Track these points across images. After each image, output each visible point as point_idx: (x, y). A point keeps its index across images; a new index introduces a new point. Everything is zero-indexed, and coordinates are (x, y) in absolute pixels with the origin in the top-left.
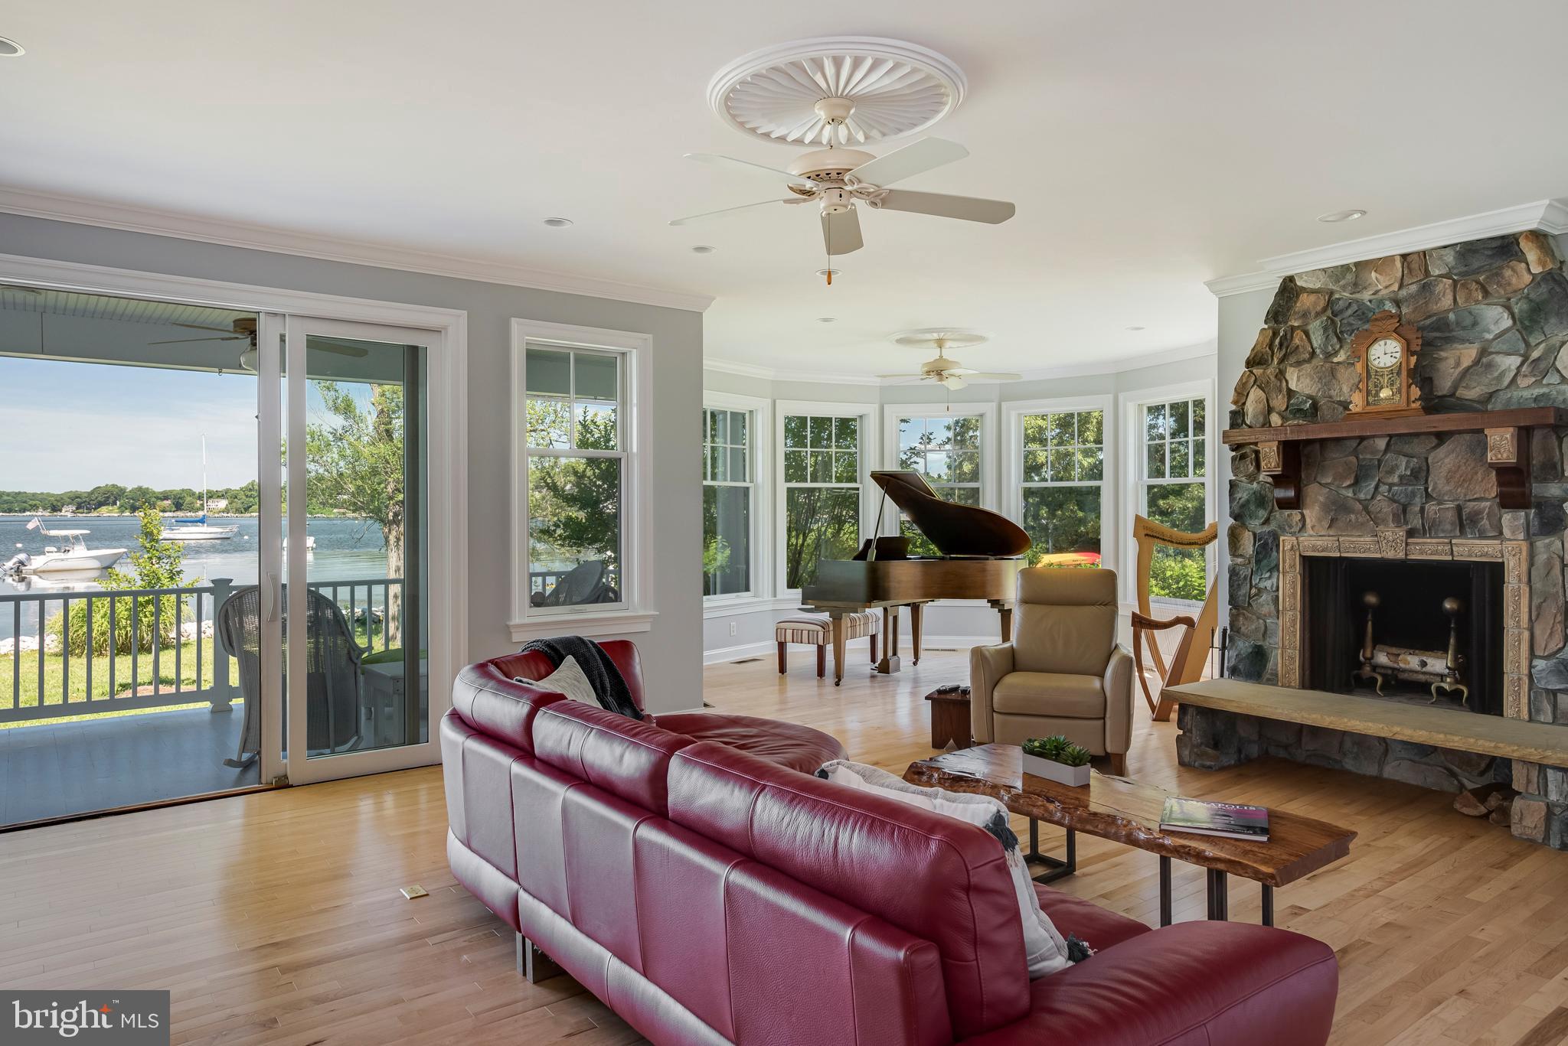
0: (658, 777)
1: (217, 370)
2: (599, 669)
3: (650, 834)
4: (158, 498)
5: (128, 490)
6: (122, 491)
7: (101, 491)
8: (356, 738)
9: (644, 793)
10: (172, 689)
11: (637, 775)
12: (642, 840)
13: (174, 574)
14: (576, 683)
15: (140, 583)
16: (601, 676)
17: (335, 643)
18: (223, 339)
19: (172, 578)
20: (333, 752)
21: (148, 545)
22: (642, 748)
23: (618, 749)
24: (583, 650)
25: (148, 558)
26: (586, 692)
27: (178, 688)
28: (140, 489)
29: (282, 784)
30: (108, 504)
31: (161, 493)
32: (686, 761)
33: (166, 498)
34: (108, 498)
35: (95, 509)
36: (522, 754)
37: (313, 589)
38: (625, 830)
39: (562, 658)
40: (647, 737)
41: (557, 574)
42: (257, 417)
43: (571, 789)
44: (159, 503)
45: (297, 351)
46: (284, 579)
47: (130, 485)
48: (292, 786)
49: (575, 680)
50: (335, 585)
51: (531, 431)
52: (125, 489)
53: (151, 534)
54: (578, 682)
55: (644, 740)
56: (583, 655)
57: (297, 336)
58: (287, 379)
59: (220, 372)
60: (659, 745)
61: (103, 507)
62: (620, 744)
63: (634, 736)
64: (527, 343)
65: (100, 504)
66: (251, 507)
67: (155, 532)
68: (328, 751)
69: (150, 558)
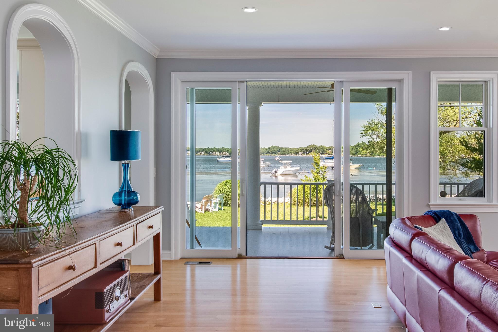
0: (451, 271)
1: (329, 102)
2: (457, 225)
3: (444, 294)
4: (327, 149)
5: (318, 147)
6: (316, 147)
7: (310, 147)
8: (371, 245)
9: (445, 277)
10: (321, 220)
11: (443, 269)
12: (441, 296)
13: (324, 178)
14: (444, 230)
15: (314, 181)
16: (458, 229)
17: (363, 207)
18: (328, 91)
19: (323, 179)
20: (362, 248)
21: (316, 167)
22: (447, 258)
23: (437, 257)
24: (451, 217)
25: (316, 172)
26: (448, 235)
27: (317, 219)
28: (321, 146)
29: (341, 257)
30: (312, 152)
31: (328, 148)
32: (461, 266)
33: (330, 150)
34: (312, 149)
35: (308, 153)
36: (409, 255)
37: (355, 185)
38: (436, 291)
39: (440, 219)
40: (450, 254)
41: (464, 184)
42: (334, 120)
43: (421, 271)
44: (327, 151)
45: (347, 94)
46: (342, 181)
47: (318, 145)
48: (345, 259)
49: (444, 229)
50: (363, 184)
51: (465, 118)
52: (317, 146)
53: (317, 163)
54: (445, 230)
55: (448, 255)
56: (450, 219)
57: (347, 88)
58: (343, 104)
59: (330, 103)
60: (453, 258)
61: (310, 153)
62: (439, 255)
63: (445, 253)
64: (438, 82)
65: (310, 152)
66: (358, 153)
67: (318, 162)
68: (360, 248)
69: (317, 172)
